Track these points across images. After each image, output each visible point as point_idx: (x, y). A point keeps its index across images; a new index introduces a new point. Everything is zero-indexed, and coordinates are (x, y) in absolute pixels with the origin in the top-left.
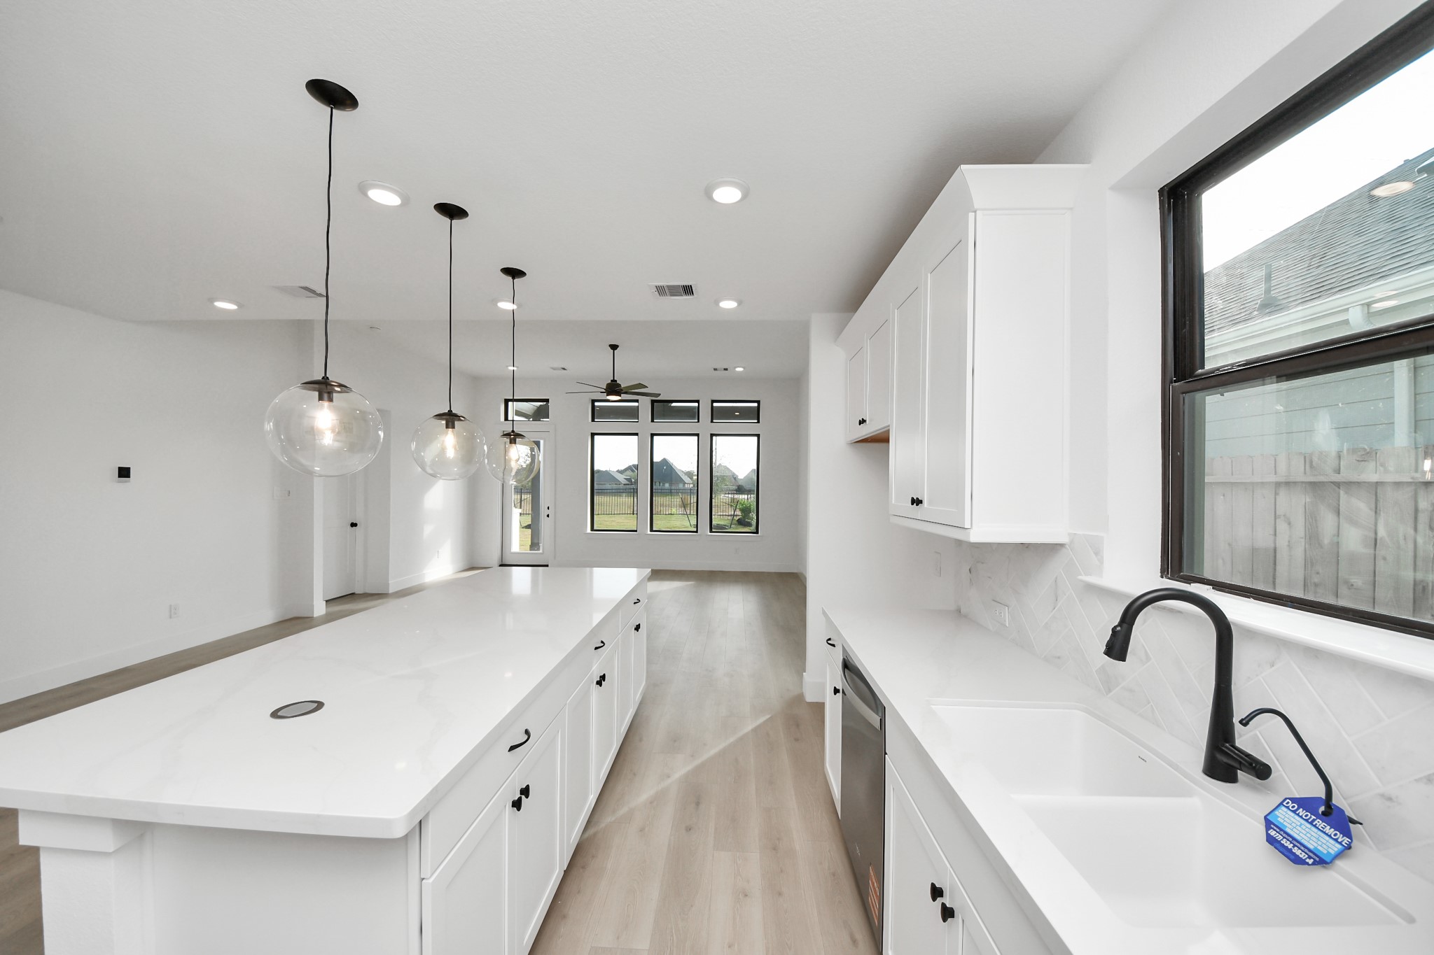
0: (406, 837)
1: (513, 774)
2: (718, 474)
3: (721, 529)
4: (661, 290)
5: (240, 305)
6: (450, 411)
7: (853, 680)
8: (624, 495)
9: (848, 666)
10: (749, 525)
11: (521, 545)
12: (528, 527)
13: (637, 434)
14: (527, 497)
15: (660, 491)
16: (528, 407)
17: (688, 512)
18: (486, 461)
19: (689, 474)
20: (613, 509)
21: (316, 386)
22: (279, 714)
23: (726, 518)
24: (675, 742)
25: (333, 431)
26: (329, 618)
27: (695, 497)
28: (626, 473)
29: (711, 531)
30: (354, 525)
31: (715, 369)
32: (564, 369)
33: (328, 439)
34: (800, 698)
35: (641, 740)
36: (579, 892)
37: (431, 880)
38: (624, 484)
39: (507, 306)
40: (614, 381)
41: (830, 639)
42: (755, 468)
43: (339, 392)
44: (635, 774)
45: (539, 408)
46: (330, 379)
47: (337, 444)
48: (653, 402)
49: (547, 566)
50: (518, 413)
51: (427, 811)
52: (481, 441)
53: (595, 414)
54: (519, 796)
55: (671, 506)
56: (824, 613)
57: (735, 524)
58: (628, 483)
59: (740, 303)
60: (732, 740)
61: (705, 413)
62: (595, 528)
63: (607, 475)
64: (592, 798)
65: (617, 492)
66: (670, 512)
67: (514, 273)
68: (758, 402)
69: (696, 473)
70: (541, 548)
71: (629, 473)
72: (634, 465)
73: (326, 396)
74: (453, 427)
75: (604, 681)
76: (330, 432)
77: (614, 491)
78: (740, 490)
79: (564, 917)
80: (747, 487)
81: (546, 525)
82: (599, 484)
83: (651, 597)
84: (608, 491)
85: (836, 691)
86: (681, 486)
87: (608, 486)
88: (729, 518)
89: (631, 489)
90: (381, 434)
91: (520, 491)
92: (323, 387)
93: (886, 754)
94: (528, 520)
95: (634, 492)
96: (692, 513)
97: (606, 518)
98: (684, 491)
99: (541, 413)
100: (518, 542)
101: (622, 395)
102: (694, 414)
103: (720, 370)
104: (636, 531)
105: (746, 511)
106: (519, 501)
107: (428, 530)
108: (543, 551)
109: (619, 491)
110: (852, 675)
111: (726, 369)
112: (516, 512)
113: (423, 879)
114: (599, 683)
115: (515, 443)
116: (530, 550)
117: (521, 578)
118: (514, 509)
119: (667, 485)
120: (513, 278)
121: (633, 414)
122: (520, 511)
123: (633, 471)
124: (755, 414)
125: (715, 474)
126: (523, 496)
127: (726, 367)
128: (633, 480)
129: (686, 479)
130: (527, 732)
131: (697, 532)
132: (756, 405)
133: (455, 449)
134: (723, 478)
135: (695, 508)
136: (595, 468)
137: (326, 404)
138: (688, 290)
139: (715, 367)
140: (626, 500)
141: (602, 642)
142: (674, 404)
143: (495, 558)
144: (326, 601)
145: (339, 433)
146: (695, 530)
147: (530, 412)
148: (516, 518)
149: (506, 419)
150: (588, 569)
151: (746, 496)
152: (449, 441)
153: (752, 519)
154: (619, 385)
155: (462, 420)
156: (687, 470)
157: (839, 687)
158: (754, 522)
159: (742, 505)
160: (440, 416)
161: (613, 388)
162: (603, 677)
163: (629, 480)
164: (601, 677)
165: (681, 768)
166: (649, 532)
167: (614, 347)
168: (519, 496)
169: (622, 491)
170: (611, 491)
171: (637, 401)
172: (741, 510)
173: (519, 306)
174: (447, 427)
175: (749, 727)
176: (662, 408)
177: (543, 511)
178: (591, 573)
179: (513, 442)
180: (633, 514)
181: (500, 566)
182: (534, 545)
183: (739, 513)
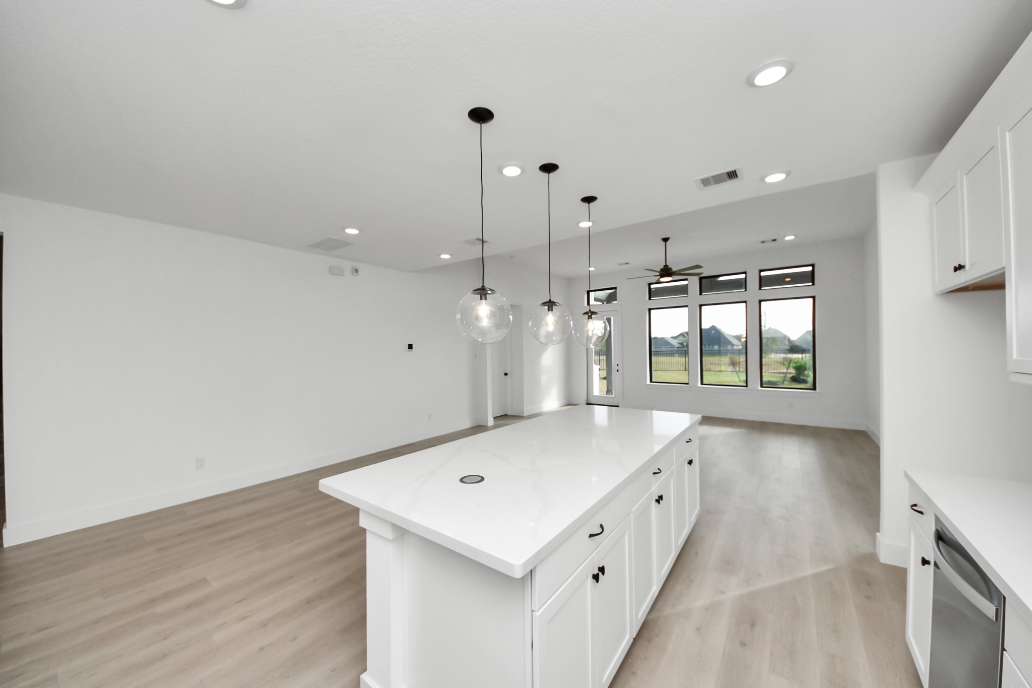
0: (523, 578)
1: (591, 556)
2: (768, 336)
3: (772, 385)
4: (706, 182)
5: (451, 255)
6: (550, 300)
7: (949, 553)
8: (677, 355)
9: (942, 538)
10: (805, 382)
11: (600, 391)
12: (605, 378)
13: (687, 306)
14: (604, 358)
15: (709, 352)
16: (603, 294)
17: (737, 369)
18: (573, 332)
19: (738, 338)
20: (668, 366)
21: (479, 291)
22: (464, 480)
23: (778, 375)
24: (728, 565)
25: (488, 317)
26: (495, 427)
27: (744, 356)
28: (679, 339)
29: (762, 386)
30: (506, 374)
31: (763, 242)
32: (627, 263)
33: (485, 322)
34: (872, 558)
35: (696, 555)
36: (645, 659)
37: (538, 614)
38: (678, 347)
39: (585, 224)
40: (666, 266)
41: (915, 505)
42: (811, 328)
43: (490, 294)
44: (691, 581)
45: (610, 294)
46: (486, 287)
47: (489, 324)
48: (701, 279)
49: (618, 406)
50: (596, 300)
51: (535, 565)
52: (569, 318)
53: (651, 294)
54: (598, 572)
55: (719, 364)
56: (906, 475)
57: (789, 381)
58: (680, 346)
59: (788, 174)
60: (788, 578)
61: (753, 283)
62: (653, 381)
63: (663, 341)
64: (655, 589)
65: (671, 354)
66: (719, 370)
67: (589, 200)
68: (813, 266)
69: (745, 336)
70: (614, 393)
71: (681, 338)
72: (685, 332)
73: (483, 297)
74: (552, 310)
75: (662, 500)
76: (486, 318)
77: (668, 352)
78: (794, 349)
79: (634, 674)
80: (804, 346)
81: (615, 377)
82: (656, 348)
83: (702, 439)
84: (664, 352)
85: (925, 562)
86: (729, 347)
87: (664, 349)
88: (782, 375)
89: (683, 350)
90: (511, 317)
91: (599, 353)
92: (482, 291)
93: (1003, 649)
94: (604, 374)
95: (686, 353)
96: (741, 370)
97: (662, 373)
98: (733, 352)
99: (611, 298)
100: (598, 389)
101: (673, 276)
102: (742, 284)
103: (768, 241)
104: (688, 384)
105: (800, 369)
106: (598, 360)
107: (544, 378)
108: (615, 396)
109: (672, 352)
110: (951, 550)
111: (774, 240)
112: (596, 368)
113: (533, 611)
114: (658, 501)
115: (591, 318)
116: (607, 394)
117: (601, 414)
118: (594, 365)
119: (716, 347)
120: (589, 203)
121: (683, 290)
122: (598, 367)
123: (684, 336)
124: (811, 277)
125: (764, 335)
126: (601, 357)
127: (774, 238)
128: (685, 344)
129: (735, 341)
130: (601, 526)
131: (746, 386)
132: (810, 268)
133: (554, 324)
134: (774, 340)
135: (744, 366)
136: (652, 337)
137: (484, 301)
138: (732, 175)
139: (762, 240)
140: (679, 360)
141: (659, 469)
142: (721, 279)
143: (583, 398)
144: (494, 418)
145: (490, 318)
146: (745, 384)
147: (604, 298)
148: (597, 372)
149: (588, 304)
150: (649, 411)
151: (801, 355)
152: (550, 320)
153: (808, 376)
154: (670, 269)
155: (557, 305)
156: (736, 334)
157: (930, 557)
158: (810, 379)
159: (796, 363)
160: (544, 304)
161: (666, 272)
162: (661, 497)
163: (682, 344)
164: (659, 497)
165: (734, 589)
166: (699, 385)
167: (666, 240)
168: (598, 357)
169: (675, 352)
170: (666, 352)
171: (686, 280)
172: (795, 368)
173: (594, 223)
174: (549, 310)
175: (809, 571)
176: (709, 283)
177: (614, 368)
178: (651, 415)
179: (590, 317)
180: (685, 370)
181: (587, 404)
182: (609, 391)
183: (792, 371)
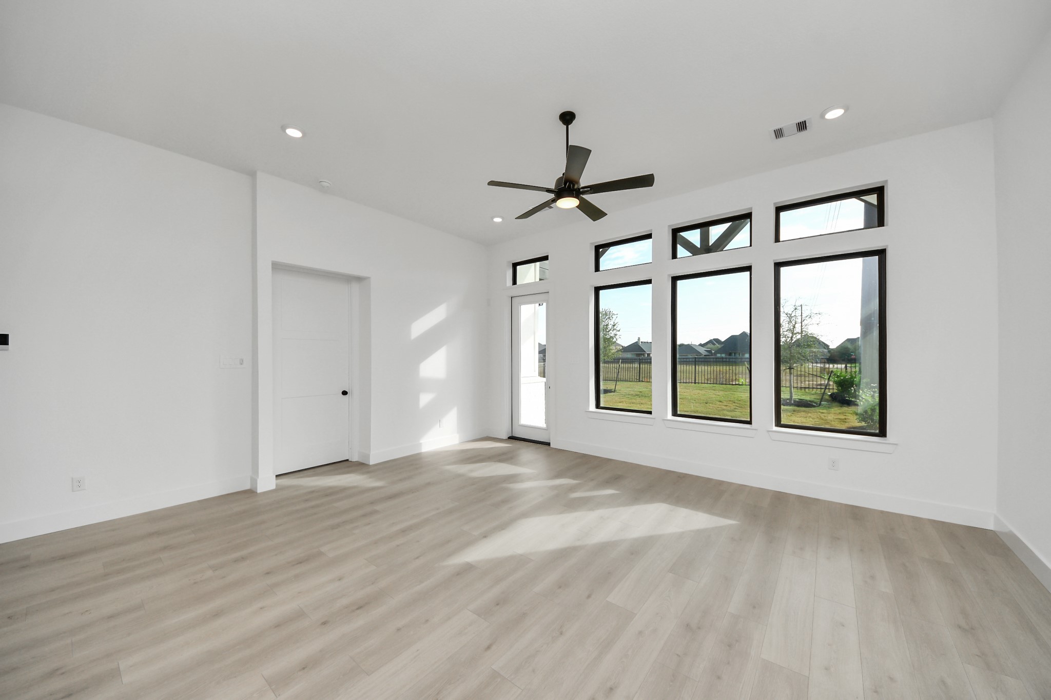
8: (702, 363)
23: (814, 392)
28: (707, 346)
29: (779, 424)
30: (345, 393)
38: (705, 355)
49: (549, 445)
57: (826, 400)
58: (709, 354)
62: (602, 405)
63: (689, 348)
65: (698, 362)
71: (710, 346)
77: (696, 361)
78: (831, 359)
82: (679, 355)
84: (690, 360)
87: (690, 357)
88: (819, 392)
105: (843, 384)
107: (426, 399)
109: (700, 360)
128: (713, 352)
136: (679, 342)
143: (504, 430)
149: (515, 283)
151: (843, 366)
159: (838, 377)
161: (567, 186)
163: (709, 351)
172: (835, 382)
183: (833, 388)
